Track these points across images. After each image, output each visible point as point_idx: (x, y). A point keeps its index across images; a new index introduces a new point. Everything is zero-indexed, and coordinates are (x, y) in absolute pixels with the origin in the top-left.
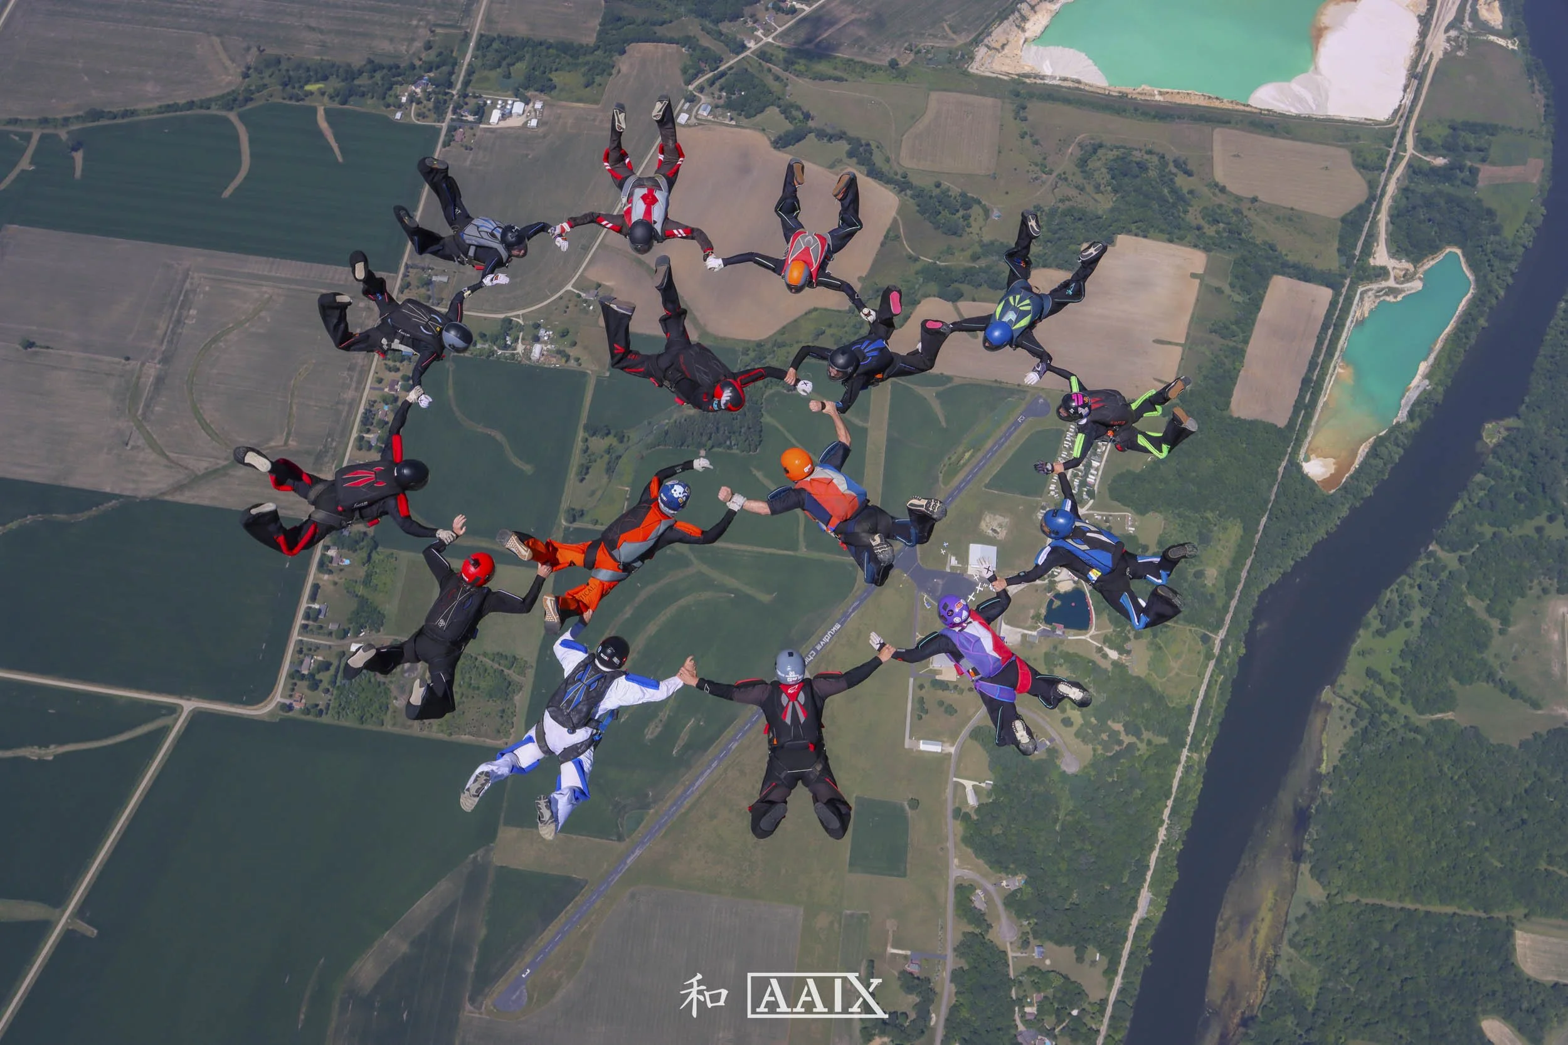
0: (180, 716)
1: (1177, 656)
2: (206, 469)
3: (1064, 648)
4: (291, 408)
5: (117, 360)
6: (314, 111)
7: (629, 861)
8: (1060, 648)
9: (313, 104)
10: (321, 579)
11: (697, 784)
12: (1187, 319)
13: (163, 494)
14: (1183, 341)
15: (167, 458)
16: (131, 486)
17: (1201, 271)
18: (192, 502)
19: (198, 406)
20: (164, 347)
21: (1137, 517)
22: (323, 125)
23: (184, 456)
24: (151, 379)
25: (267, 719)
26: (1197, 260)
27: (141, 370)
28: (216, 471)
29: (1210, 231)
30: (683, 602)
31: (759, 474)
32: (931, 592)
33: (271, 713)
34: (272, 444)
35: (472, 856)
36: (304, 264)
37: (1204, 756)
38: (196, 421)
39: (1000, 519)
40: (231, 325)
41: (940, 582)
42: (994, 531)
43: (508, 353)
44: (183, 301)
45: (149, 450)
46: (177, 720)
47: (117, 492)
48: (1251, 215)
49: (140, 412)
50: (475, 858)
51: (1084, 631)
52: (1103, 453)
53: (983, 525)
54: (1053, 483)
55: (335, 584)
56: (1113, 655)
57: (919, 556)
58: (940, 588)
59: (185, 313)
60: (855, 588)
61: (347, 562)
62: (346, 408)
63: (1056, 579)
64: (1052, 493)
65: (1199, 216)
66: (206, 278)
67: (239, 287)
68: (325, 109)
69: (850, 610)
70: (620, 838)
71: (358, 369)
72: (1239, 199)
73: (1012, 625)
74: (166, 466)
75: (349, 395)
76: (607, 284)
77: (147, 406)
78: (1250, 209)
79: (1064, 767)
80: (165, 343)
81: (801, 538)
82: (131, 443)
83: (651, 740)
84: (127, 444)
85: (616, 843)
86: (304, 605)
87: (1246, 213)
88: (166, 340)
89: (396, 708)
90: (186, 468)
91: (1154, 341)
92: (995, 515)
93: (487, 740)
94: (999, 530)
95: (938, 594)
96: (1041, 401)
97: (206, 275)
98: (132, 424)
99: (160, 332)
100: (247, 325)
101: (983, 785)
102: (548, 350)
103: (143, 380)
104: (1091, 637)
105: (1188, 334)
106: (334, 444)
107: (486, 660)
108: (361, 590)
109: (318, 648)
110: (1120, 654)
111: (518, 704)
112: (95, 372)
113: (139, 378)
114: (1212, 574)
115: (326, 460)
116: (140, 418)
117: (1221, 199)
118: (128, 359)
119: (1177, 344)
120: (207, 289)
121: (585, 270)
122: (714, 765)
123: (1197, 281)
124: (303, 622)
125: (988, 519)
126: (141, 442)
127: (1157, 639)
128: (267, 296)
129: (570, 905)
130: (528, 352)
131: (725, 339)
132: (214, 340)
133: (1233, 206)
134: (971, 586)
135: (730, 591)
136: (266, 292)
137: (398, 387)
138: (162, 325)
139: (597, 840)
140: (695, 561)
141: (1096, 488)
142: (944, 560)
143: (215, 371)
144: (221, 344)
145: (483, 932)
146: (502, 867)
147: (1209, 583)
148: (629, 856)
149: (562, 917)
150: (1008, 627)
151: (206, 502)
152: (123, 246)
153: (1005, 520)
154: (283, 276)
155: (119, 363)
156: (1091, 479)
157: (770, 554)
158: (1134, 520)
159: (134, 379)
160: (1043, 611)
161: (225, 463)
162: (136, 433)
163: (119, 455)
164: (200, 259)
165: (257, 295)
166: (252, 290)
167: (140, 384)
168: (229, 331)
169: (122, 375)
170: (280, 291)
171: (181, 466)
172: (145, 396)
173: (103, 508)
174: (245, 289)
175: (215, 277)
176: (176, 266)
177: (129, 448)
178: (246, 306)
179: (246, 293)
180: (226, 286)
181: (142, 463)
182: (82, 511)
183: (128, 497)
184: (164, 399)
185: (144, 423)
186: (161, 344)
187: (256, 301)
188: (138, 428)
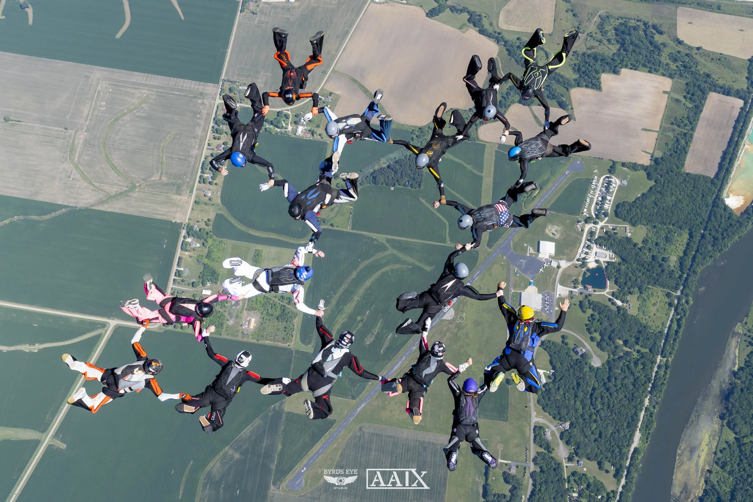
0: (109, 328)
1: (654, 304)
2: (116, 192)
3: (592, 299)
4: (162, 159)
5: (61, 129)
7: (358, 410)
8: (589, 298)
10: (184, 254)
11: (395, 369)
12: (660, 117)
13: (91, 205)
14: (658, 130)
15: (93, 185)
16: (74, 201)
17: (669, 90)
18: (109, 210)
19: (109, 156)
20: (88, 123)
21: (632, 228)
23: (103, 185)
24: (81, 141)
25: (157, 331)
26: (667, 83)
27: (75, 135)
28: (121, 193)
29: (673, 66)
30: (384, 270)
31: (423, 201)
32: (519, 267)
33: (160, 328)
34: (153, 179)
35: (273, 406)
36: (165, 77)
37: (670, 359)
38: (109, 165)
39: (556, 227)
40: (126, 111)
41: (524, 261)
42: (553, 234)
43: (283, 130)
44: (97, 96)
45: (83, 181)
46: (107, 331)
47: (66, 204)
48: (698, 57)
49: (76, 159)
50: (275, 407)
51: (602, 290)
52: (613, 192)
53: (547, 231)
54: (586, 208)
55: (191, 257)
56: (619, 303)
57: (512, 246)
58: (524, 265)
59: (99, 104)
60: (478, 263)
61: (198, 245)
62: (193, 160)
63: (587, 261)
64: (585, 214)
65: (668, 58)
66: (109, 84)
67: (129, 90)
69: (475, 276)
70: (354, 398)
71: (199, 138)
72: (690, 48)
73: (563, 286)
74: (93, 190)
75: (195, 152)
76: (337, 93)
77: (80, 156)
78: (696, 54)
79: (593, 364)
80: (88, 121)
81: (447, 236)
82: (72, 177)
83: (369, 345)
84: (70, 178)
85: (351, 400)
86: (175, 268)
87: (695, 56)
88: (89, 119)
89: (228, 325)
90: (105, 191)
91: (643, 129)
92: (553, 225)
93: (279, 343)
94: (556, 234)
95: (523, 268)
96: (578, 162)
97: (110, 82)
98: (72, 166)
99: (85, 114)
100: (135, 111)
101: (548, 372)
102: (305, 129)
103: (76, 141)
104: (607, 293)
105: (661, 126)
106: (188, 179)
107: (276, 300)
108: (206, 261)
109: (183, 292)
110: (623, 302)
111: (295, 324)
112: (49, 136)
113: (74, 140)
114: (673, 260)
115: (184, 188)
116: (77, 163)
117: (680, 48)
118: (66, 129)
119: (654, 131)
120: (111, 90)
121: (324, 84)
122: (403, 359)
123: (667, 95)
124: (175, 278)
125: (549, 227)
126: (78, 176)
127: (643, 295)
128: (145, 95)
129: (327, 433)
130: (295, 131)
131: (403, 125)
132: (116, 120)
133: (687, 52)
134: (540, 264)
135: (409, 264)
136: (144, 93)
137: (221, 148)
138: (86, 109)
139: (341, 398)
140: (389, 248)
141: (609, 211)
142: (525, 250)
143: (118, 137)
144: (121, 122)
145: (280, 447)
146: (289, 412)
147: (672, 265)
148: (358, 407)
149: (323, 440)
150: (561, 287)
151: (117, 211)
152: (60, 64)
153: (558, 228)
154: (154, 84)
155: (62, 131)
156: (606, 206)
157: (430, 244)
158: (630, 229)
159: (71, 140)
160: (580, 279)
161: (127, 189)
162: (74, 171)
163: (66, 183)
164: (106, 73)
165: (139, 95)
166: (136, 92)
167: (75, 143)
168: (125, 114)
169: (64, 139)
170: (153, 93)
171: (102, 190)
172: (78, 150)
173: (58, 213)
174: (133, 91)
175: (114, 83)
176: (92, 76)
177: (71, 179)
178: (133, 101)
179: (133, 93)
180: (121, 89)
181: (79, 188)
182: (46, 214)
183: (72, 207)
184: (90, 152)
185: (79, 165)
186: (86, 121)
187: (139, 98)
188: (75, 168)
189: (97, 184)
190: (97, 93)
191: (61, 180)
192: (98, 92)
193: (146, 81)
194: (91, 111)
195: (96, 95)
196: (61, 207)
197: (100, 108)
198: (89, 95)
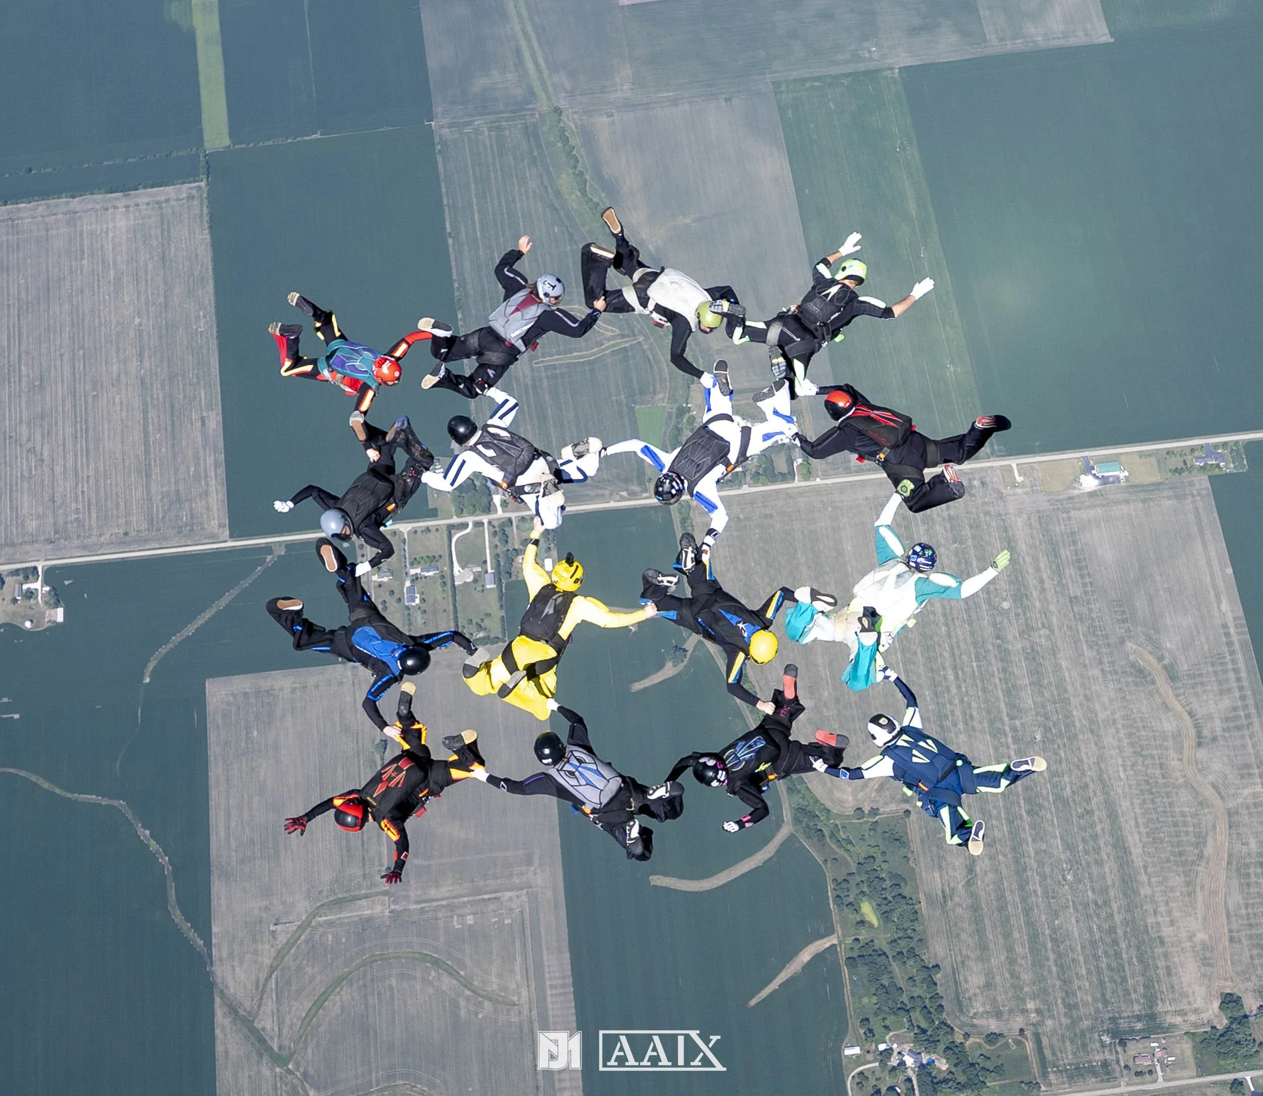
2: (263, 1029)
6: (830, 931)
9: (838, 928)
15: (269, 977)
16: (225, 955)
19: (344, 984)
20: (413, 907)
22: (806, 956)
23: (274, 996)
24: (367, 912)
27: (377, 894)
28: (262, 1041)
38: (322, 990)
40: (462, 973)
44: (483, 900)
45: (273, 954)
47: (214, 941)
49: (322, 919)
59: (467, 910)
66: (522, 912)
67: (518, 958)
68: (834, 946)
74: (258, 981)
77: (330, 924)
80: (419, 906)
82: (279, 927)
84: (276, 924)
88: (423, 905)
90: (259, 1006)
98: (304, 917)
99: (433, 893)
100: (468, 993)
103: (364, 902)
113: (366, 897)
116: (313, 924)
126: (282, 939)
128: (515, 999)
132: (436, 963)
136: (519, 995)
138: (444, 891)
143: (394, 982)
144: (433, 973)
154: (550, 1006)
155: (381, 865)
159: (363, 892)
161: (276, 1048)
162: (292, 928)
163: (261, 921)
164: (549, 894)
165: (513, 986)
166: (519, 978)
167: (358, 902)
168: (452, 974)
169: (365, 876)
170: (525, 1012)
171: (261, 999)
172: (344, 915)
173: (192, 934)
174: (517, 968)
175: (527, 923)
176: (532, 868)
177: (272, 928)
178: (494, 979)
179: (512, 971)
180: (518, 943)
181: (255, 952)
182: (183, 913)
183: (210, 956)
184: (344, 940)
185: (308, 931)
186: (416, 902)
187: (506, 989)
188: (299, 927)
189: (272, 984)
190: (493, 895)
191: (267, 909)
192: (495, 898)
193: (551, 986)
194: (444, 903)
195: (486, 897)
196: (206, 935)
197: (455, 918)
198: (482, 883)
